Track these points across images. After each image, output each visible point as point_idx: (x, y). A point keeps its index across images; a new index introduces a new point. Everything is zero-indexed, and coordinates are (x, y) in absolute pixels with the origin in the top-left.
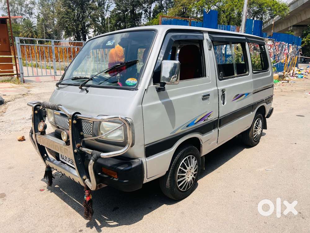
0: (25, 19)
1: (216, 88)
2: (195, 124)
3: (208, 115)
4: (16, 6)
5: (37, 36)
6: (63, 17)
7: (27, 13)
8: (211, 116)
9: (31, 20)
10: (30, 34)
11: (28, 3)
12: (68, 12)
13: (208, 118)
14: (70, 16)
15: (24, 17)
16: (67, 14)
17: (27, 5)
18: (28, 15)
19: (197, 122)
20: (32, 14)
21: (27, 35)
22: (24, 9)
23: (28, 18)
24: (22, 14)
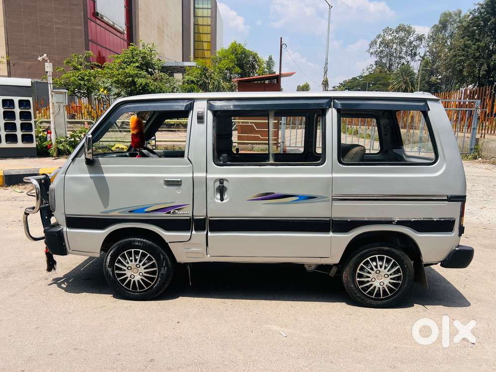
0: (403, 64)
1: (204, 175)
2: (147, 212)
3: (178, 207)
4: (395, 46)
5: (414, 88)
6: (455, 56)
7: (408, 55)
8: (183, 210)
9: (412, 64)
10: (404, 87)
11: (412, 40)
12: (466, 46)
13: (177, 211)
14: (468, 52)
15: (403, 61)
16: (463, 50)
17: (411, 43)
18: (409, 58)
19: (151, 211)
20: (415, 54)
21: (399, 88)
22: (404, 49)
23: (408, 62)
24: (400, 58)
